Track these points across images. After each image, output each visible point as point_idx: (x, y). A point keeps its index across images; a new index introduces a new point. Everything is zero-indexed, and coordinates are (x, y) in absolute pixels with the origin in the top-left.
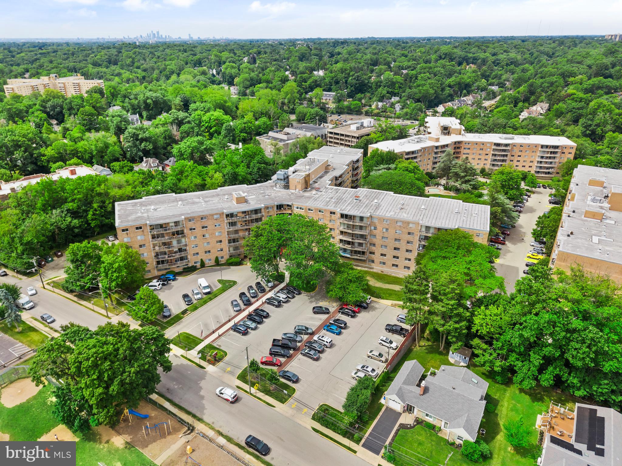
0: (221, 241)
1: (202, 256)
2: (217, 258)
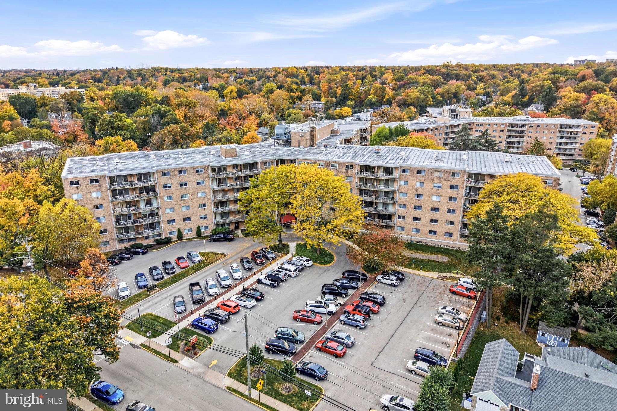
0: (204, 205)
1: (179, 224)
2: (199, 228)
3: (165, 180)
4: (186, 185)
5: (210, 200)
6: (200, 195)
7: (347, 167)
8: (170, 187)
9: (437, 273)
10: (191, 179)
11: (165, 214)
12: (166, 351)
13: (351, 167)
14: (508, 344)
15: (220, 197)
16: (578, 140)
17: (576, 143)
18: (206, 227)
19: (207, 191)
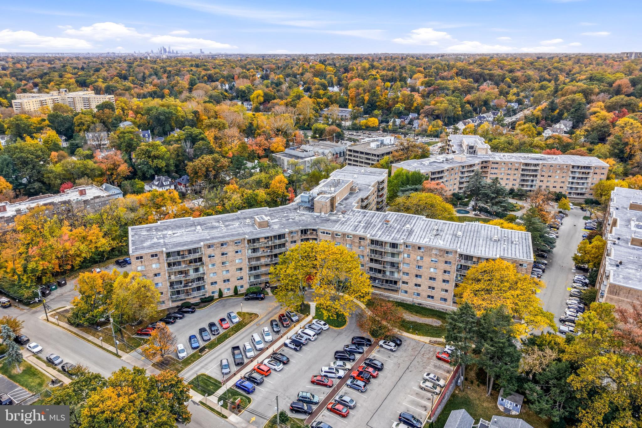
0: (241, 269)
1: (221, 286)
2: (236, 288)
3: (210, 251)
4: (226, 254)
5: (245, 265)
6: (237, 261)
7: (360, 238)
8: (214, 256)
9: (429, 338)
10: (230, 250)
11: (209, 278)
12: (218, 408)
13: (364, 239)
14: (467, 413)
15: (254, 263)
16: (589, 180)
17: (587, 183)
18: (242, 287)
19: (243, 258)
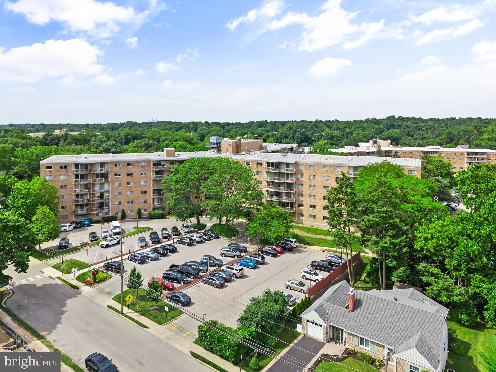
0: (145, 192)
1: (125, 206)
2: (139, 210)
3: (116, 170)
4: (132, 174)
5: (150, 188)
6: (142, 183)
7: (258, 164)
8: (119, 175)
10: (136, 170)
11: (114, 197)
13: (261, 164)
15: (158, 186)
18: (145, 210)
19: (148, 180)
